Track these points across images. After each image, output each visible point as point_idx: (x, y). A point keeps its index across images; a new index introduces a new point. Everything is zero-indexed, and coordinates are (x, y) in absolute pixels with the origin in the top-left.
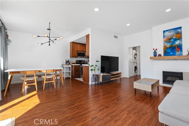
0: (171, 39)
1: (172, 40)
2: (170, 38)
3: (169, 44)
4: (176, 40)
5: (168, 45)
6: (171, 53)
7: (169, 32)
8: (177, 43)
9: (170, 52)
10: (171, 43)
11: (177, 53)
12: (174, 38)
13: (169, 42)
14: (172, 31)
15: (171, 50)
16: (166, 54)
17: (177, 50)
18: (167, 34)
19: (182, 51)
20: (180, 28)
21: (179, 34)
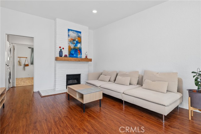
0: (74, 40)
1: (75, 42)
2: (73, 39)
3: (73, 45)
4: (77, 42)
5: (72, 46)
6: (75, 55)
7: (73, 32)
8: (79, 45)
10: (74, 45)
11: (79, 56)
12: (77, 40)
14: (75, 32)
15: (75, 52)
17: (78, 53)
18: (71, 33)
19: (81, 54)
20: (80, 32)
21: (80, 37)
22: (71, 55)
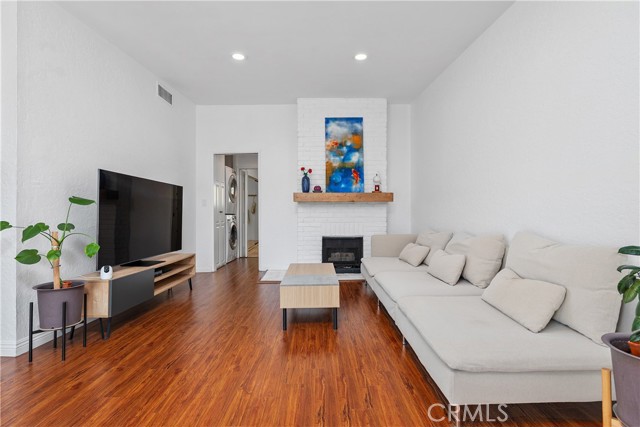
0: (341, 145)
1: (345, 149)
2: (339, 141)
3: (337, 158)
4: (352, 150)
5: (336, 162)
6: (343, 186)
7: (339, 125)
8: (355, 158)
9: (340, 183)
10: (342, 157)
11: (354, 187)
12: (349, 144)
13: (339, 155)
14: (344, 123)
15: (343, 177)
16: (332, 187)
17: (353, 178)
18: (333, 126)
19: (362, 181)
20: (360, 120)
21: (358, 134)
22: (332, 185)
